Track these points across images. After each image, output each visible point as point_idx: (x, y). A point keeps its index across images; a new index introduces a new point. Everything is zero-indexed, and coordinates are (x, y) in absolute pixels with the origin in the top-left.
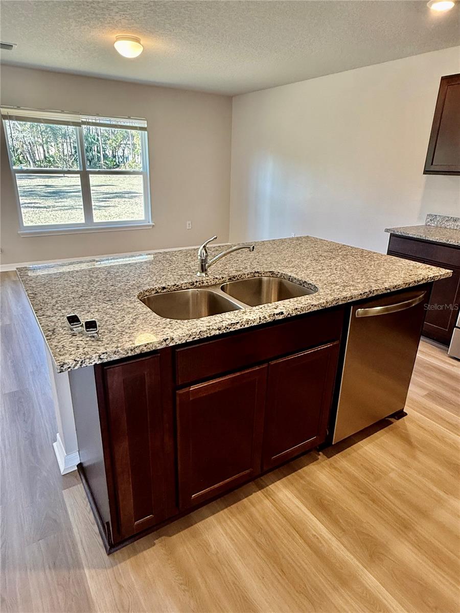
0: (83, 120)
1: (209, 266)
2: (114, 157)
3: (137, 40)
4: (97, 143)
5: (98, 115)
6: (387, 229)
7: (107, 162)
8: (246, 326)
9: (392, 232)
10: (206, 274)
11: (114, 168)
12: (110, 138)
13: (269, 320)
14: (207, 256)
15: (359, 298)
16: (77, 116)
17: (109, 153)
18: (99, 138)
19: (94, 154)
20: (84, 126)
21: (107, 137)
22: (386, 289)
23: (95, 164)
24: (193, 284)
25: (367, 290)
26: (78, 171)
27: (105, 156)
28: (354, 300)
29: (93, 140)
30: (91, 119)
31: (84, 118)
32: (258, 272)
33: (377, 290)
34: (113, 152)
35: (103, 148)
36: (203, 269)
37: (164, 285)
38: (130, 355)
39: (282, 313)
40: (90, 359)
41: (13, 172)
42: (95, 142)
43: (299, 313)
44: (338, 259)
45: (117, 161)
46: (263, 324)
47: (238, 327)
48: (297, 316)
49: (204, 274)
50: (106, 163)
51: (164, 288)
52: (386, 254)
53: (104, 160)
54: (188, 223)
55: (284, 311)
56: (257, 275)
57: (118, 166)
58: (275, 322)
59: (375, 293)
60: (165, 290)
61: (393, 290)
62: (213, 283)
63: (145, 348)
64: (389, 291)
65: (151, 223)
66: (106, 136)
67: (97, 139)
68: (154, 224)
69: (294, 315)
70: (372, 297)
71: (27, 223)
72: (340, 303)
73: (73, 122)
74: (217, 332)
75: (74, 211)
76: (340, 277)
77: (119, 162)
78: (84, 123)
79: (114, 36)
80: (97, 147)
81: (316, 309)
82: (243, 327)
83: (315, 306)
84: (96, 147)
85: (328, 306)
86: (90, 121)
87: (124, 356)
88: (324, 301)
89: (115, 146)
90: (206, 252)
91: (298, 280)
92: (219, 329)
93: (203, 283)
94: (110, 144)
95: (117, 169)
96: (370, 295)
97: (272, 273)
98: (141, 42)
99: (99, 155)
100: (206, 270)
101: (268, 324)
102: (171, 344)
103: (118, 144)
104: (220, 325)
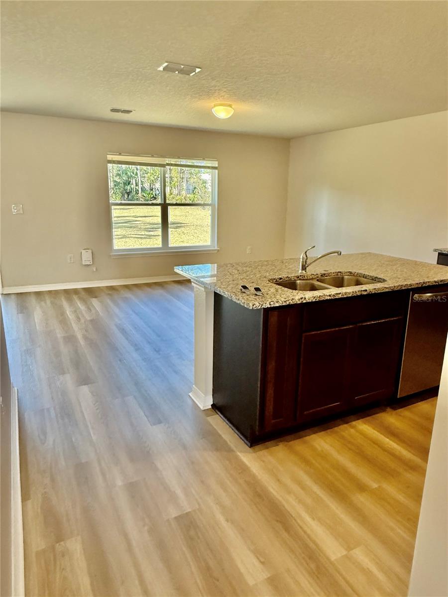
0: (167, 162)
1: (307, 266)
2: (152, 190)
3: (230, 106)
4: (136, 176)
5: (179, 158)
6: (436, 250)
7: (145, 195)
8: (345, 296)
9: (440, 252)
10: (306, 271)
11: (151, 200)
12: (148, 172)
13: (359, 294)
14: (307, 259)
15: (416, 286)
16: (164, 159)
17: (147, 186)
18: (138, 172)
19: (132, 187)
20: (168, 167)
21: (146, 171)
22: (435, 282)
23: (133, 197)
24: (298, 277)
25: (422, 282)
26: (160, 203)
27: (143, 190)
28: (413, 287)
29: (132, 173)
30: (173, 161)
31: (167, 161)
32: (340, 272)
33: (429, 282)
34: (150, 185)
35: (142, 182)
36: (304, 268)
37: (280, 277)
38: (284, 304)
39: (366, 290)
40: (266, 303)
41: (110, 204)
42: (133, 175)
43: (376, 292)
44: (398, 266)
45: (154, 193)
46: (354, 296)
47: (340, 296)
48: (375, 293)
49: (304, 271)
50: (143, 195)
51: (281, 279)
52: (436, 263)
53: (141, 193)
54: (249, 247)
55: (367, 289)
56: (339, 274)
57: (155, 198)
58: (362, 296)
59: (428, 284)
60: (281, 280)
61: (440, 283)
62: (311, 277)
63: (291, 302)
64: (437, 284)
65: (216, 248)
66: (144, 170)
67: (137, 173)
68: (219, 249)
69: (373, 292)
70: (425, 287)
71: (116, 247)
72: (403, 288)
73: (160, 164)
74: (329, 298)
75: (127, 240)
76: (401, 275)
77: (156, 195)
78: (168, 164)
79: (213, 104)
80: (136, 181)
81: (387, 290)
82: (343, 297)
83: (387, 288)
84: (134, 180)
85: (396, 289)
86: (172, 162)
87: (281, 305)
88: (393, 286)
89: (153, 179)
90: (307, 256)
91: (371, 277)
92: (330, 296)
93: (304, 277)
94: (148, 177)
95: (154, 202)
96: (424, 285)
97: (351, 273)
98: (233, 107)
99: (137, 188)
100: (305, 269)
101: (358, 296)
102: (304, 302)
103: (155, 177)
104: (330, 294)
